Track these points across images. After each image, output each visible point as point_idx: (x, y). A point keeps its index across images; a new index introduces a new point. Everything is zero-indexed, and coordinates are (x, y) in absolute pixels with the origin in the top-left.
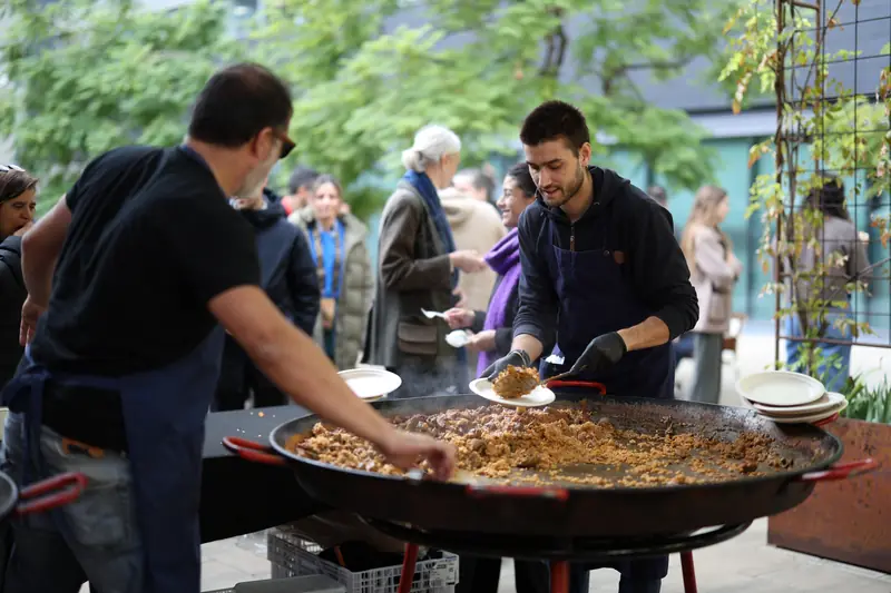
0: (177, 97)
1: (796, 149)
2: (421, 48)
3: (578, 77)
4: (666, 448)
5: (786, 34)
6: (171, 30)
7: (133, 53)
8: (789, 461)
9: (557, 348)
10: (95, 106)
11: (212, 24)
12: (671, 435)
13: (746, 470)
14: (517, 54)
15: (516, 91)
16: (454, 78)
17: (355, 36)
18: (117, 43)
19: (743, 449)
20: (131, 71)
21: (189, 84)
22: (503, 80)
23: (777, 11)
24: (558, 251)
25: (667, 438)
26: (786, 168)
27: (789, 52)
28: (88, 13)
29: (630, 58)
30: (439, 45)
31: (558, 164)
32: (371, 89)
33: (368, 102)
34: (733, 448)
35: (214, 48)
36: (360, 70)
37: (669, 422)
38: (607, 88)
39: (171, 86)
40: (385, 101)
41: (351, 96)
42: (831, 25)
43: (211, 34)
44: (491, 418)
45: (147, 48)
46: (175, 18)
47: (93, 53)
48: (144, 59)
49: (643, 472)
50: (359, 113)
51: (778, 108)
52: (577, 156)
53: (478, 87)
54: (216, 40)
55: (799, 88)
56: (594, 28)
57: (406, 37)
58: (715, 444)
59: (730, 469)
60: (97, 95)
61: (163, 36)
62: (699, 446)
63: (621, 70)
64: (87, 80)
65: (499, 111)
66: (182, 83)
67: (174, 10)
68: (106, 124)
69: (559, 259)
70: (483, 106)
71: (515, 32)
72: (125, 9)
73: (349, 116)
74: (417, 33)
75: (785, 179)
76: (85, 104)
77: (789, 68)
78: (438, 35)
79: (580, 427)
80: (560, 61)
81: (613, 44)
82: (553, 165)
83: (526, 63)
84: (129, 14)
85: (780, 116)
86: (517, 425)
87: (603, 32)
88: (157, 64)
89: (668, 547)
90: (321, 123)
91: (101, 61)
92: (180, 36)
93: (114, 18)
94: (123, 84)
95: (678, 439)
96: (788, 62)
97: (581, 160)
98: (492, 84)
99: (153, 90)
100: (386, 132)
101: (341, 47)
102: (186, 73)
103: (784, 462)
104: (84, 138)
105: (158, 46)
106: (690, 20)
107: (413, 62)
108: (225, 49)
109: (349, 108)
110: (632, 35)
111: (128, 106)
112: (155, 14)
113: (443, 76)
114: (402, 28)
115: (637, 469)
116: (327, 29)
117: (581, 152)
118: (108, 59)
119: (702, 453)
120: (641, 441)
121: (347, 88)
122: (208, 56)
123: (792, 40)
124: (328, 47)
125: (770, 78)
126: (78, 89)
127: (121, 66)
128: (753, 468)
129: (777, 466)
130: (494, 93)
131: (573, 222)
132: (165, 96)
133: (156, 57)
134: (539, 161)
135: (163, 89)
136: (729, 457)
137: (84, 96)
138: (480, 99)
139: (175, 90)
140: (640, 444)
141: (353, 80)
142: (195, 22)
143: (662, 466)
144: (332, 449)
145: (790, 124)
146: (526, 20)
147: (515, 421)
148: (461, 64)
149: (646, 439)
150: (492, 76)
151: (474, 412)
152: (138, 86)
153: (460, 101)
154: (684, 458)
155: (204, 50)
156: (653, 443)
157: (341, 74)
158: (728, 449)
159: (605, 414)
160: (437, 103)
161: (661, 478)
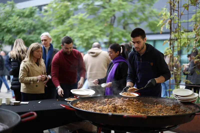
0: (25, 28)
1: (174, 42)
2: (84, 18)
3: (118, 26)
4: (156, 108)
5: (172, 16)
6: (23, 13)
7: (15, 18)
8: (185, 110)
9: (135, 85)
10: (6, 30)
11: (33, 12)
12: (156, 105)
13: (176, 112)
14: (105, 20)
15: (105, 28)
16: (91, 25)
17: (68, 15)
18: (11, 16)
19: (174, 108)
20: (15, 22)
21: (28, 25)
22: (102, 26)
23: (170, 11)
24: (137, 62)
25: (155, 105)
26: (172, 46)
27: (173, 20)
28: (4, 9)
29: (130, 22)
30: (88, 17)
31: (139, 42)
32: (72, 27)
33: (71, 30)
34: (171, 108)
35: (34, 18)
36: (69, 23)
37: (156, 102)
38: (124, 28)
39: (24, 26)
40: (75, 30)
41: (67, 28)
42: (182, 14)
43: (33, 14)
44: (116, 101)
45: (18, 17)
46: (24, 11)
47: (5, 18)
48: (18, 20)
49: (153, 113)
50: (69, 32)
51: (170, 33)
52: (143, 40)
53: (96, 27)
54: (34, 16)
55: (175, 28)
56: (122, 15)
57: (81, 15)
58: (167, 107)
59: (172, 112)
60: (7, 27)
61: (22, 14)
62: (163, 107)
63: (127, 24)
64: (4, 24)
65: (102, 33)
66: (26, 25)
67: (24, 9)
68: (9, 34)
69: (137, 64)
70: (98, 31)
71: (105, 15)
72: (13, 8)
73: (67, 33)
74: (83, 14)
75: (172, 49)
76: (3, 30)
77: (173, 24)
78: (88, 15)
79: (136, 103)
80: (114, 22)
81: (126, 19)
82: (138, 42)
83: (107, 22)
84: (14, 9)
85: (171, 34)
86: (122, 102)
87: (124, 16)
88: (21, 21)
89: (162, 130)
90: (60, 35)
91: (7, 20)
92: (26, 14)
93: (10, 10)
94: (13, 25)
95: (158, 105)
96: (172, 22)
97: (144, 41)
98: (99, 26)
99: (20, 27)
100: (76, 36)
101: (65, 18)
102: (27, 23)
103: (184, 111)
104: (3, 37)
105: (21, 17)
106: (143, 14)
107: (82, 21)
108: (36, 18)
109: (67, 31)
110: (130, 16)
111: (14, 30)
112: (20, 9)
113: (88, 24)
114: (79, 13)
115: (151, 112)
116: (62, 13)
117: (144, 39)
118: (9, 19)
119: (164, 109)
120: (149, 106)
121: (66, 27)
122: (32, 19)
123: (173, 18)
124: (62, 18)
125: (168, 26)
126: (2, 26)
127: (12, 21)
128: (178, 112)
129: (183, 111)
130: (100, 28)
131: (141, 55)
132: (22, 28)
133: (20, 19)
134: (135, 41)
135: (22, 26)
136: (171, 109)
137: (3, 28)
138: (97, 30)
139: (24, 27)
140: (150, 107)
141: (68, 25)
142: (29, 12)
143: (156, 112)
144: (83, 107)
145: (173, 36)
146: (108, 12)
147: (121, 101)
148: (92, 22)
149: (150, 106)
150: (100, 25)
151: (111, 99)
152: (17, 26)
153: (93, 30)
154: (161, 110)
155: (31, 18)
156: (152, 107)
157: (65, 23)
158: (170, 108)
159: (141, 100)
160: (87, 30)
161: (158, 114)
